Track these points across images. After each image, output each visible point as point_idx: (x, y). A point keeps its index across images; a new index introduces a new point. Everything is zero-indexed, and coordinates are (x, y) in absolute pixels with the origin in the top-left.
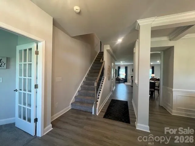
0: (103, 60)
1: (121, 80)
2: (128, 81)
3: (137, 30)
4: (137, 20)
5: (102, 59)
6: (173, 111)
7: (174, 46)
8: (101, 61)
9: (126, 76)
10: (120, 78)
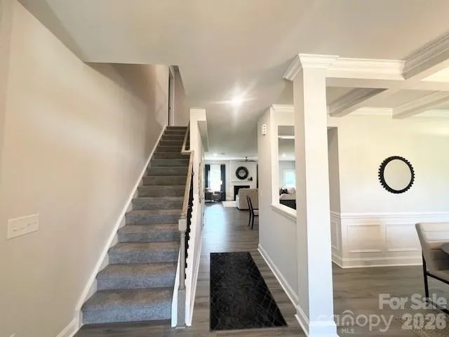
0: (188, 148)
1: (215, 198)
2: (227, 199)
3: (290, 81)
4: (300, 55)
5: (184, 147)
6: (344, 260)
7: (336, 128)
8: (183, 151)
9: (223, 187)
10: (211, 191)
